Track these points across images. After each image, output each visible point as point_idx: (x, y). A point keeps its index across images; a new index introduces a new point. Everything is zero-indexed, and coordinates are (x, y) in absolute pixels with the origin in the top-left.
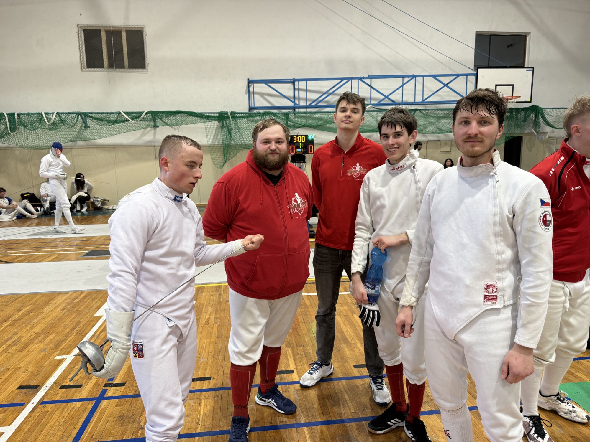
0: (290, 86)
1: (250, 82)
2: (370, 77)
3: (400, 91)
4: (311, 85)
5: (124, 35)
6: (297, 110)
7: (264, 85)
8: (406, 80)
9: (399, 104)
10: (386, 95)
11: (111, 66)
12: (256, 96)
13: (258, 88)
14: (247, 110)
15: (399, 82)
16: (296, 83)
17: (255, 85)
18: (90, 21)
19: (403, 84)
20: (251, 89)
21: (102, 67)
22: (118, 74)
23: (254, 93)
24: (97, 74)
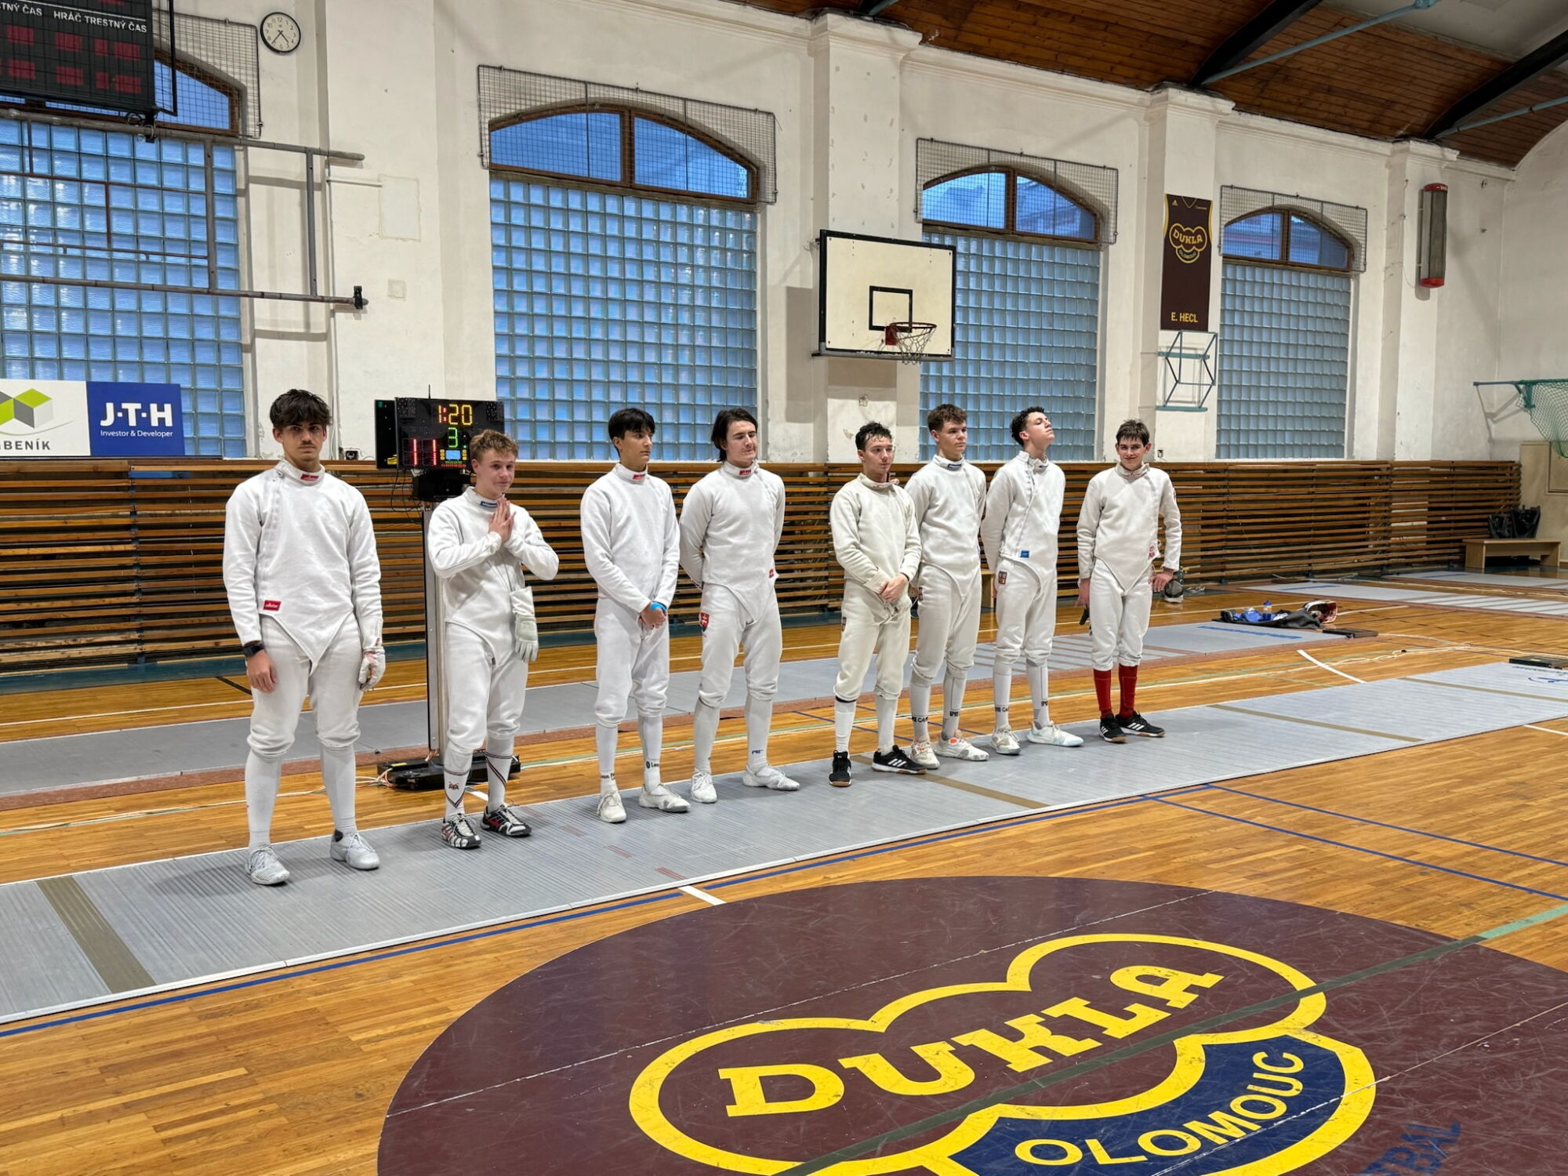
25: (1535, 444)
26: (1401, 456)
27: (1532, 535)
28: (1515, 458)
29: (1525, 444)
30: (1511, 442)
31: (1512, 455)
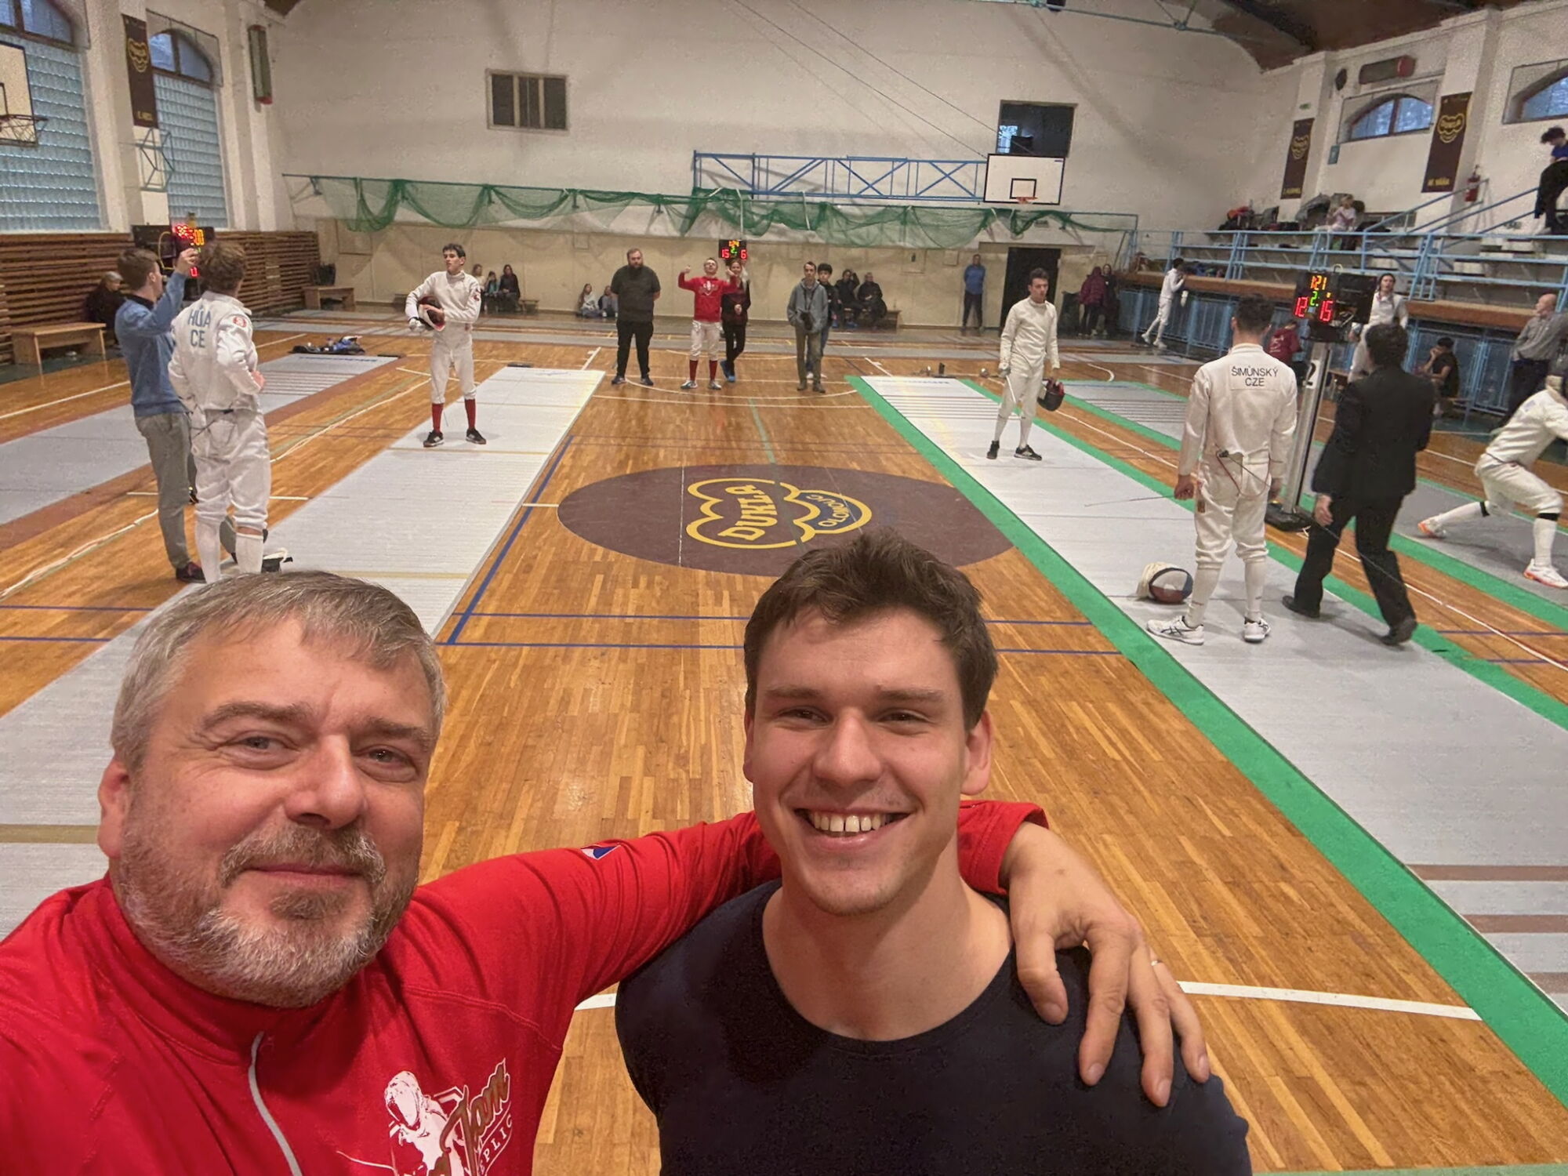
0: (749, 162)
1: (697, 156)
2: (849, 159)
3: (889, 177)
4: (775, 165)
5: (541, 83)
6: (755, 197)
7: (713, 160)
8: (897, 164)
9: (886, 198)
10: (870, 182)
11: (523, 124)
12: (704, 176)
13: (708, 164)
14: (689, 194)
15: (888, 166)
16: (757, 160)
17: (704, 160)
18: (500, 65)
19: (894, 170)
20: (698, 166)
21: (512, 124)
22: (531, 135)
23: (701, 170)
24: (506, 134)
25: (325, 220)
26: (263, 229)
27: (333, 283)
28: (313, 230)
29: (317, 220)
30: (307, 218)
31: (310, 227)
